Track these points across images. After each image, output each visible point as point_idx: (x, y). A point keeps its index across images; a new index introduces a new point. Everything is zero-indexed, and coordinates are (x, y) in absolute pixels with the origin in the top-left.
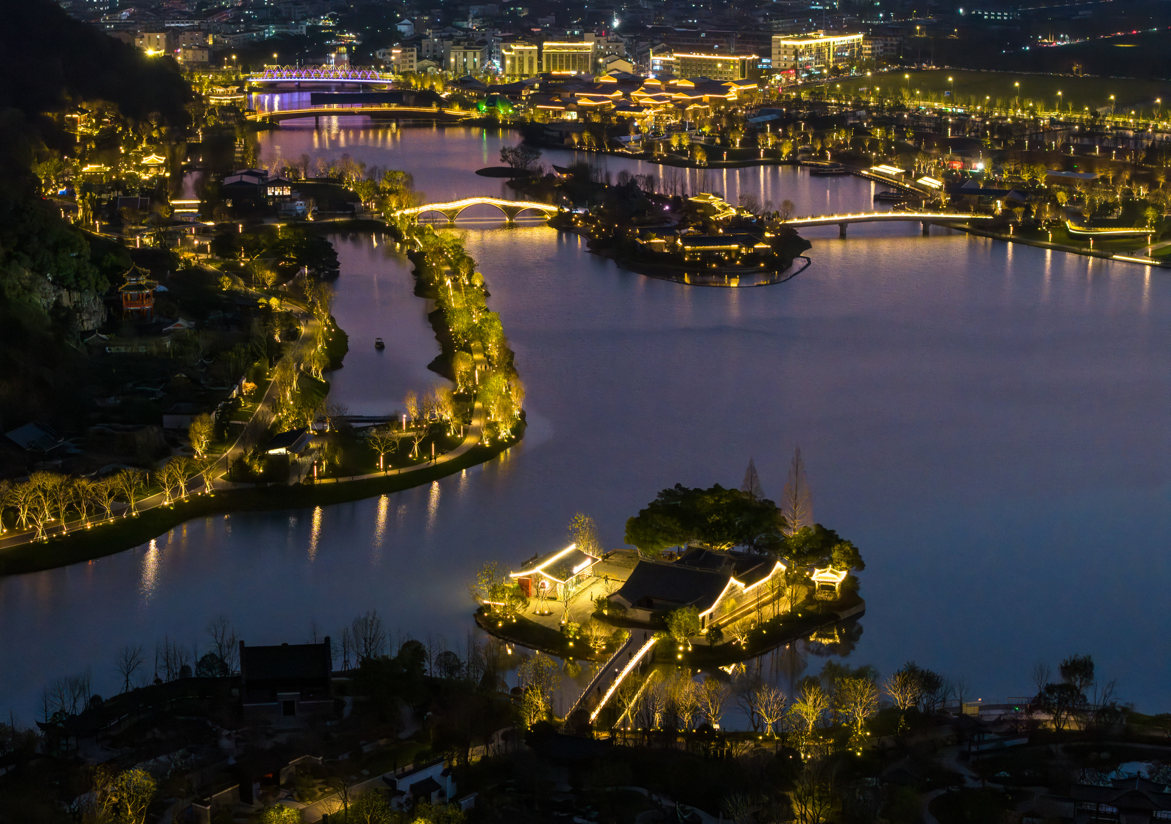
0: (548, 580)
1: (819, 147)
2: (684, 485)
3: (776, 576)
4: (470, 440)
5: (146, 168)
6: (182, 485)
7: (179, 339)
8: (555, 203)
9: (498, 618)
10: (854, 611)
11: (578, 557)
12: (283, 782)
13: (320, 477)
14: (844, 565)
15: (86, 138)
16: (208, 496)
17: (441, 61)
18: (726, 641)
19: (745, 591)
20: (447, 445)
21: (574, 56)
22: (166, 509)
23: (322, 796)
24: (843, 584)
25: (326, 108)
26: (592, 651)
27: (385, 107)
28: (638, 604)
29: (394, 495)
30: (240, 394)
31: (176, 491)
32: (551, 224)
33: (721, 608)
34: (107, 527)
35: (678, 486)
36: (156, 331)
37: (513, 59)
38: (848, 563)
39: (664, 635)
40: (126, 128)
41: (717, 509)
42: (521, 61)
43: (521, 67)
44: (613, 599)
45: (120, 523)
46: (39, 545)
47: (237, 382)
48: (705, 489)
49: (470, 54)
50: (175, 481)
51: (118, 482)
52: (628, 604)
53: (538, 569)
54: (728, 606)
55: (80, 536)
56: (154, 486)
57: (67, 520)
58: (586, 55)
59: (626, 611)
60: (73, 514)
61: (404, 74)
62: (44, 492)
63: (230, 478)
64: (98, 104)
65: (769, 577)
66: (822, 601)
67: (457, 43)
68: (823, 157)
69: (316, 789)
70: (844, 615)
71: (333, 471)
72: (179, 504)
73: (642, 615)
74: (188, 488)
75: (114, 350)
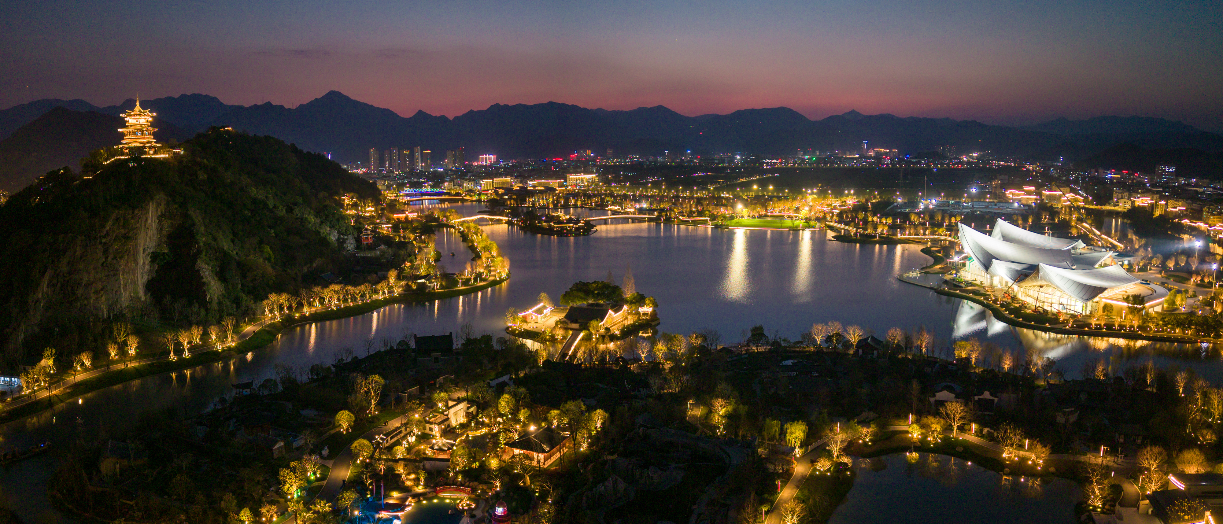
0: (535, 316)
1: (590, 202)
2: (582, 281)
3: (624, 311)
4: (491, 278)
5: (368, 212)
6: (386, 291)
7: (383, 252)
8: (506, 217)
9: (516, 330)
10: (657, 322)
11: (545, 307)
12: (437, 386)
13: (438, 289)
14: (651, 305)
15: (348, 205)
16: (396, 296)
17: (460, 186)
18: (612, 333)
19: (614, 316)
20: (482, 280)
21: (504, 183)
22: (380, 300)
23: (455, 391)
24: (651, 313)
25: (424, 197)
26: (557, 339)
27: (443, 197)
28: (572, 322)
29: (465, 296)
30: (405, 266)
31: (384, 293)
32: (506, 223)
33: (606, 322)
34: (358, 306)
35: (580, 281)
36: (374, 249)
37: (484, 184)
38: (653, 304)
39: (587, 332)
40: (361, 203)
41: (596, 289)
42: (487, 185)
43: (487, 187)
44: (562, 320)
45: (363, 304)
46: (333, 310)
47: (404, 262)
48: (591, 282)
49: (470, 183)
50: (383, 289)
51: (362, 288)
52: (569, 322)
53: (530, 311)
54: (609, 321)
55: (347, 309)
56: (376, 292)
57: (343, 301)
58: (508, 182)
59: (568, 324)
60: (345, 300)
61: (449, 190)
62: (334, 291)
63: (404, 290)
64: (351, 194)
65: (621, 312)
66: (643, 319)
67: (466, 180)
68: (592, 205)
69: (452, 389)
70: (653, 323)
71: (442, 287)
72: (385, 298)
73: (575, 326)
74: (389, 292)
75: (359, 255)
